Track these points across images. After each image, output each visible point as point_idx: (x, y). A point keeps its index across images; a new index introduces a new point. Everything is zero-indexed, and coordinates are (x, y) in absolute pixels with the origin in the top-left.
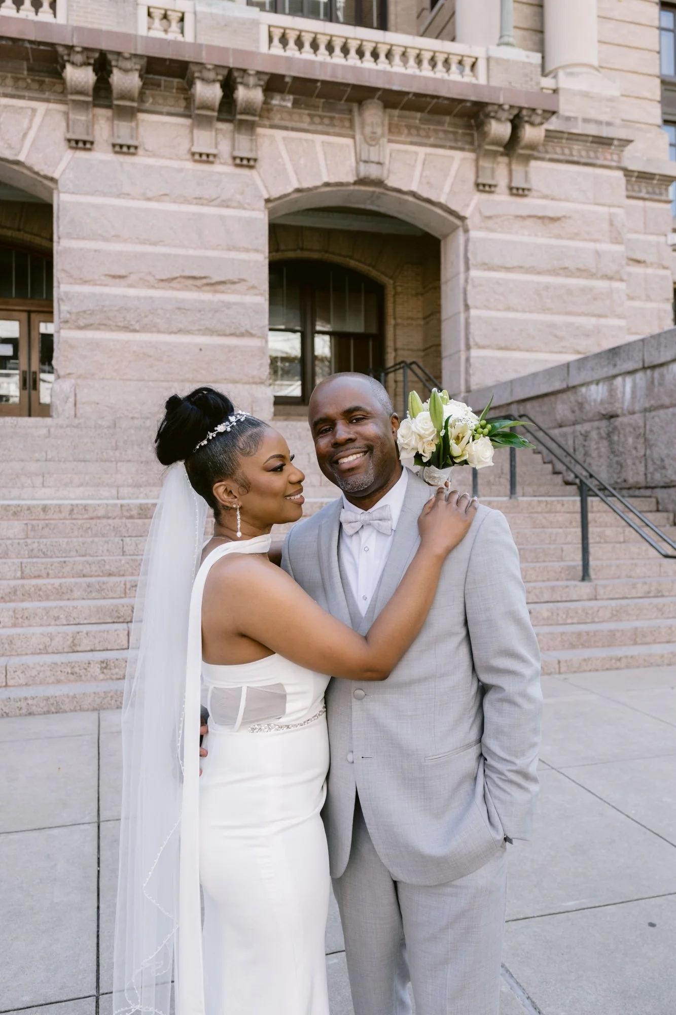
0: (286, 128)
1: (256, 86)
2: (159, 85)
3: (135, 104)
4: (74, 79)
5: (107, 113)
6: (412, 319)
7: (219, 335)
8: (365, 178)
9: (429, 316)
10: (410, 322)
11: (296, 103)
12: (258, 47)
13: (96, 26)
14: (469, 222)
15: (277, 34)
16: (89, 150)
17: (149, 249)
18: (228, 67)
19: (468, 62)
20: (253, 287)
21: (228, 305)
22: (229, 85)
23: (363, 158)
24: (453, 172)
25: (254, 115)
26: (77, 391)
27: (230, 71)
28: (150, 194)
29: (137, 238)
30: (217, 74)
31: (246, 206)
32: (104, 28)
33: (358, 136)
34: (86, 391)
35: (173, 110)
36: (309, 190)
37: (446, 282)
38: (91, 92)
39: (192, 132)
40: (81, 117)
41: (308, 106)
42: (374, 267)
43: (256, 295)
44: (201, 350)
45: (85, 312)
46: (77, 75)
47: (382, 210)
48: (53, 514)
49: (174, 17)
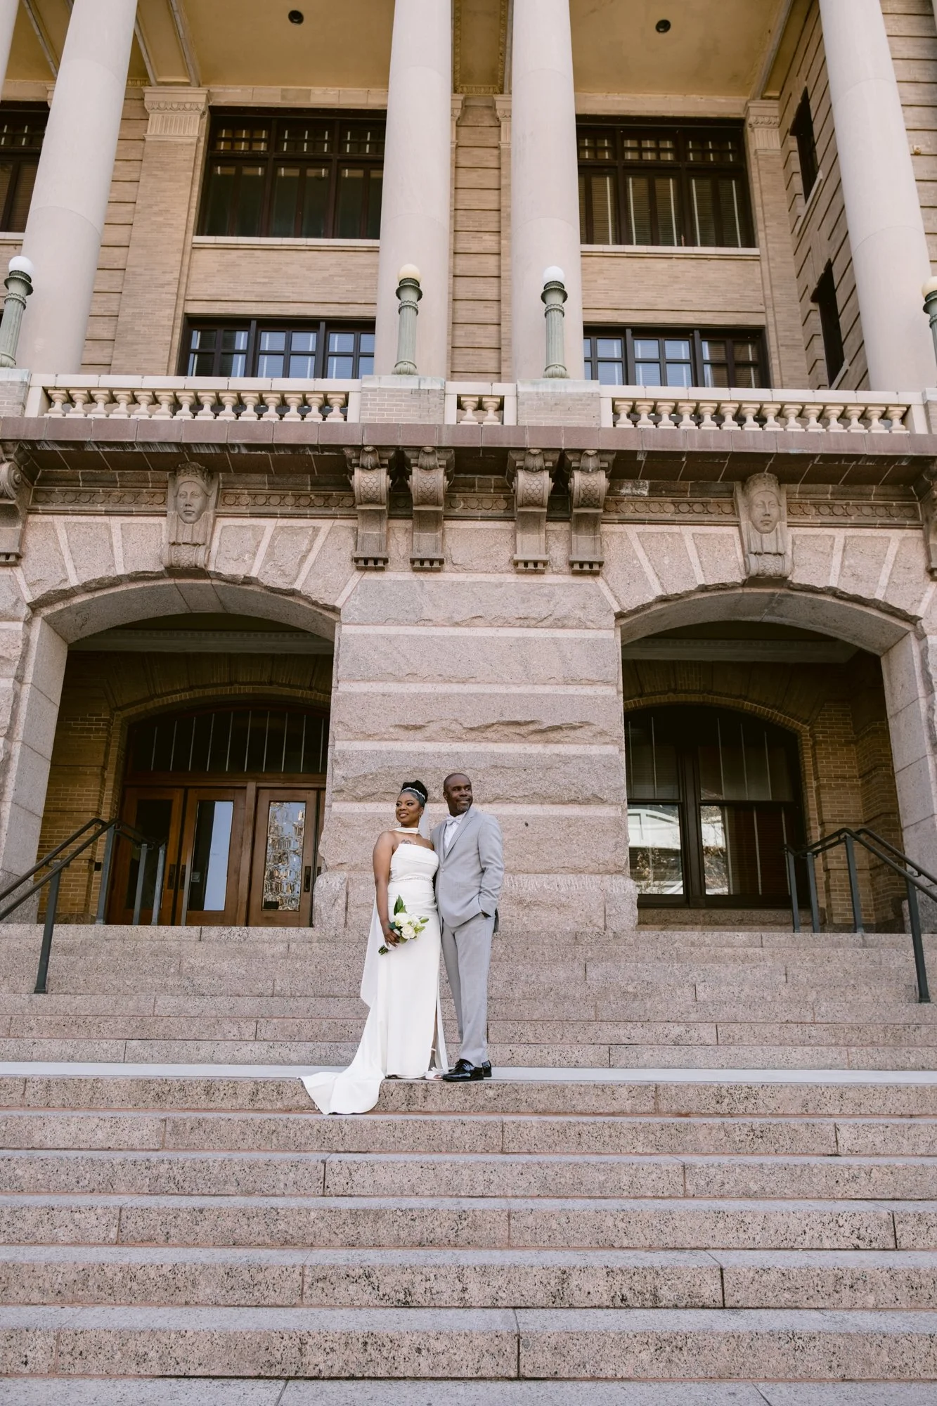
0: (641, 522)
1: (598, 469)
2: (473, 486)
3: (440, 509)
4: (364, 484)
5: (408, 524)
6: (844, 778)
7: (553, 803)
8: (757, 575)
9: (870, 772)
10: (840, 782)
11: (653, 491)
12: (598, 423)
13: (394, 421)
14: (924, 623)
15: (624, 408)
16: (382, 569)
17: (455, 688)
18: (560, 449)
19: (896, 413)
20: (602, 733)
21: (566, 760)
22: (561, 472)
23: (753, 550)
24: (890, 558)
25: (598, 507)
26: (350, 889)
27: (563, 453)
28: (457, 618)
29: (440, 675)
30: (545, 461)
31: (589, 623)
32: (403, 422)
33: (743, 523)
34: (362, 888)
35: (490, 513)
36: (679, 597)
37: (896, 715)
38: (384, 499)
39: (514, 537)
40: (373, 532)
41: (670, 492)
42: (779, 709)
43: (607, 743)
44: (527, 825)
45: (365, 776)
46: (368, 480)
47: (785, 621)
48: (222, 1099)
49: (491, 404)
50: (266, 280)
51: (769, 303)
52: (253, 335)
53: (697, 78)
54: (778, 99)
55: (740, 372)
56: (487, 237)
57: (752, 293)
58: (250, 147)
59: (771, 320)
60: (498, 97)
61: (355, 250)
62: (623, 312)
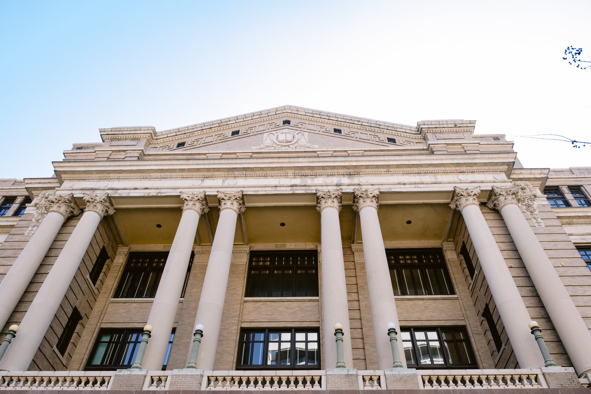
12: (418, 387)
13: (340, 389)
15: (426, 379)
19: (533, 377)
32: (343, 389)
49: (375, 378)
50: (271, 313)
51: (465, 316)
52: (266, 335)
53: (423, 235)
54: (453, 241)
55: (459, 344)
56: (353, 294)
57: (458, 312)
58: (264, 263)
59: (467, 323)
60: (352, 245)
61: (304, 301)
62: (409, 322)
